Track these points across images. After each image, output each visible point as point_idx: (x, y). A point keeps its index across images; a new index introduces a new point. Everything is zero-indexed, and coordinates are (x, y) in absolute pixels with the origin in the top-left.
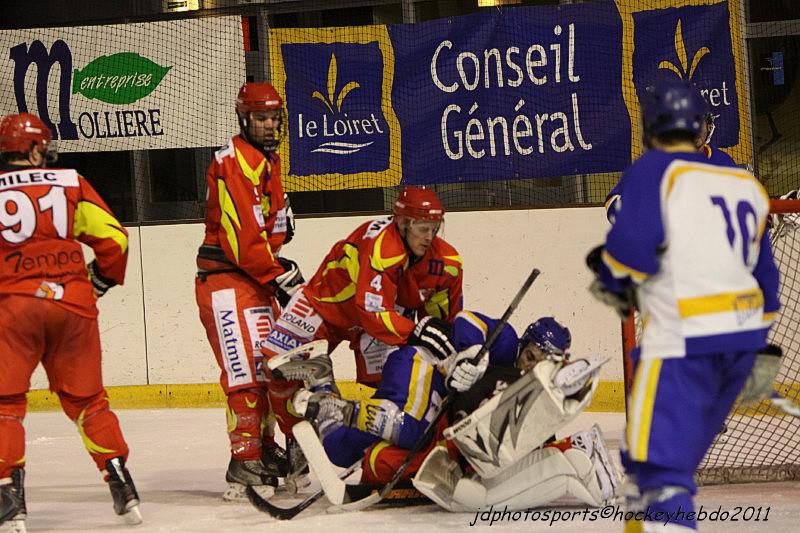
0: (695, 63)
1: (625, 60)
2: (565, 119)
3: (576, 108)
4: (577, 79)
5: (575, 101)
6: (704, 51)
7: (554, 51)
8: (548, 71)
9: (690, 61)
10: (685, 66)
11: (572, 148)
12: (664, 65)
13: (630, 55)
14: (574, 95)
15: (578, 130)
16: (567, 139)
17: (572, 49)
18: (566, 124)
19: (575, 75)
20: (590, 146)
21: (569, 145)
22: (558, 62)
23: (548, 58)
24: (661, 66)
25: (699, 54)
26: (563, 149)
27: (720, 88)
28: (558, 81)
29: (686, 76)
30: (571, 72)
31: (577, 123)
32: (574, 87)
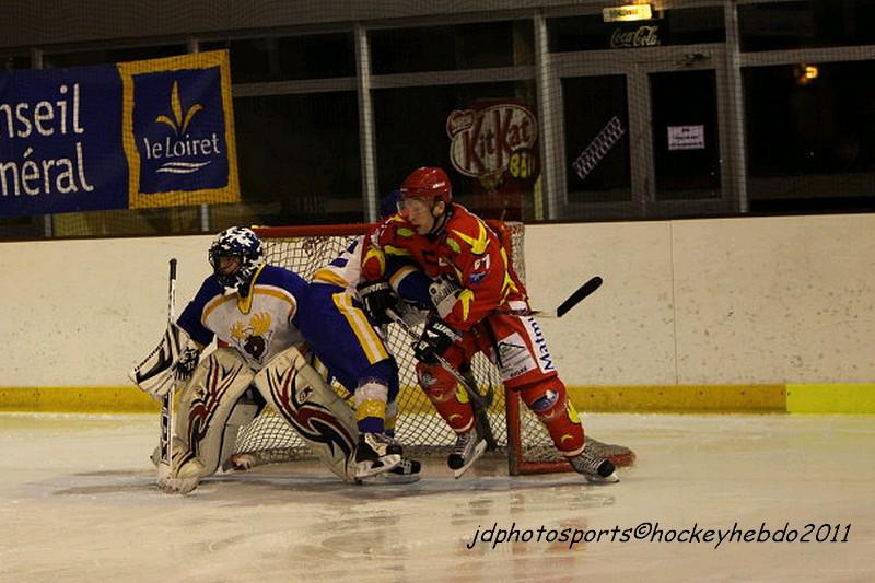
0: (189, 117)
1: (125, 114)
2: (70, 164)
3: (80, 155)
4: (81, 130)
5: (79, 149)
6: (196, 108)
7: (60, 107)
8: (55, 123)
9: (184, 116)
10: (179, 120)
11: (76, 190)
12: (160, 119)
13: (131, 110)
14: (79, 144)
15: (81, 174)
16: (71, 181)
17: (76, 105)
18: (71, 170)
19: (79, 127)
20: (91, 188)
21: (72, 187)
22: (64, 116)
23: (54, 113)
24: (159, 119)
25: (193, 110)
26: (68, 190)
27: (211, 139)
28: (64, 132)
29: (180, 129)
30: (76, 124)
31: (80, 168)
32: (79, 137)
